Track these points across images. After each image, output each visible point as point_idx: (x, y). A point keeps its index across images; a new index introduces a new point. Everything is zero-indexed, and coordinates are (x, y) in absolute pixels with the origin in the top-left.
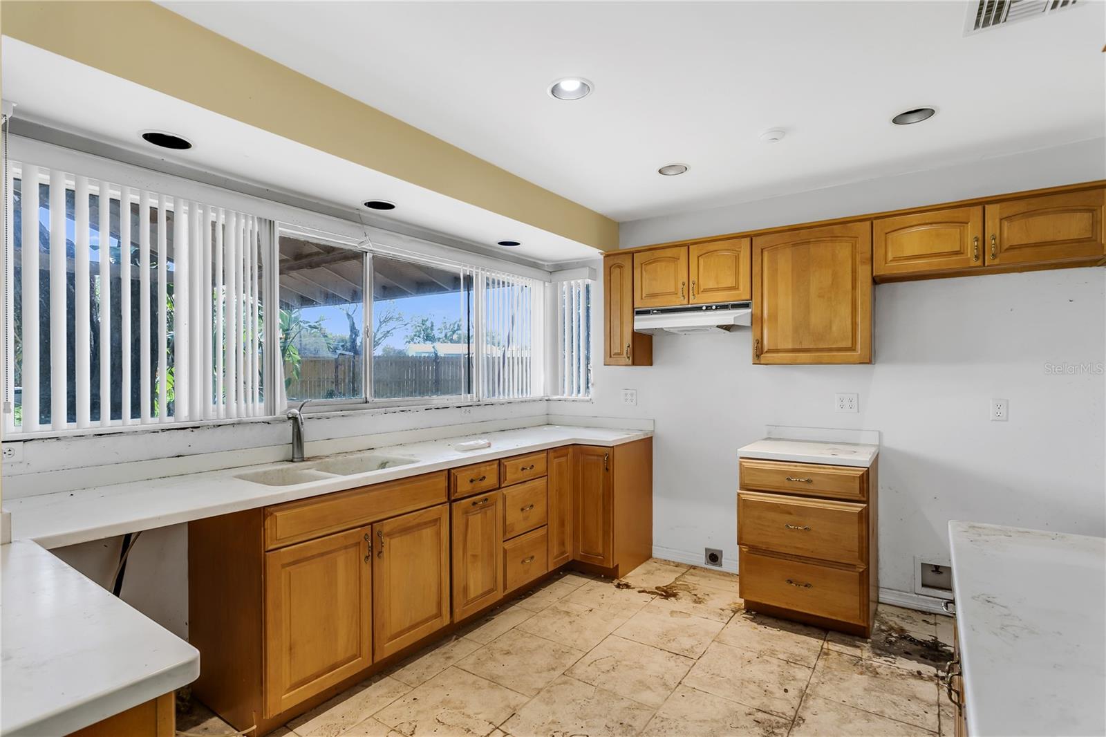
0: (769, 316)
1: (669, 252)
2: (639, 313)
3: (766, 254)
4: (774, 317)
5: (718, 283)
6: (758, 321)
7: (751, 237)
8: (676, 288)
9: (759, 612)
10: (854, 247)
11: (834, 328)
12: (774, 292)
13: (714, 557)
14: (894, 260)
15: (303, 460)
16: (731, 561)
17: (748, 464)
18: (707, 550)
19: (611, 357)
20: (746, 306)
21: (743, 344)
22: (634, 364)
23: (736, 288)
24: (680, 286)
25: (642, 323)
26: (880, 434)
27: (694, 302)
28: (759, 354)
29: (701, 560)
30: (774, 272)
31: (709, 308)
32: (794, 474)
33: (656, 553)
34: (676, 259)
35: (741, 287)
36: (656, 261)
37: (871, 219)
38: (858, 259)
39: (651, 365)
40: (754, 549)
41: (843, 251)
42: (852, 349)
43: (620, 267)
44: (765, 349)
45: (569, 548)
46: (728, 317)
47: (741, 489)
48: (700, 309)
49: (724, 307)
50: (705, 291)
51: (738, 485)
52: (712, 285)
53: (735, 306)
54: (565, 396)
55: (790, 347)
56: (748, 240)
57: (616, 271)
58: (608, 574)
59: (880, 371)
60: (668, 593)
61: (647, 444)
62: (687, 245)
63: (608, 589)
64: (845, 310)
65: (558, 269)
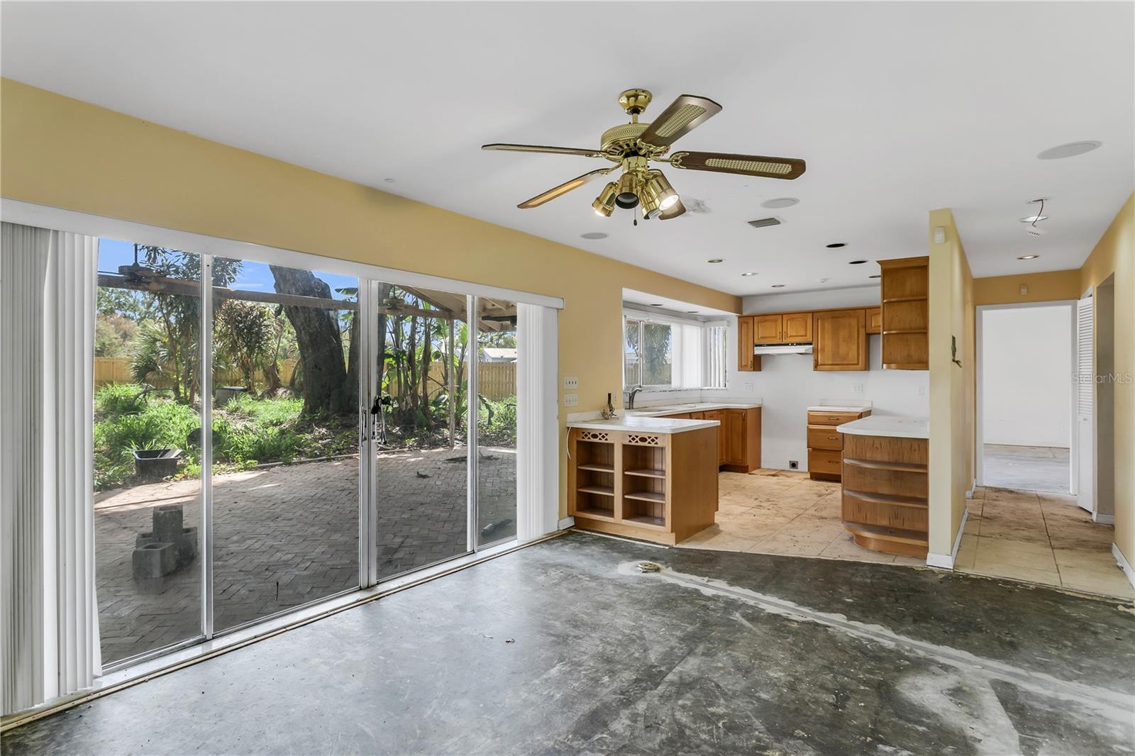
0: (821, 349)
1: (773, 317)
2: (757, 346)
3: (819, 321)
4: (823, 349)
5: (797, 333)
6: (815, 351)
7: (813, 313)
8: (776, 335)
9: (816, 477)
10: (858, 321)
11: (850, 355)
12: (823, 338)
13: (794, 465)
14: (875, 327)
15: (633, 409)
16: (803, 465)
17: (811, 413)
18: (790, 462)
19: (742, 367)
20: (811, 344)
21: (810, 361)
22: (754, 370)
23: (806, 336)
24: (778, 334)
25: (758, 351)
26: (872, 403)
27: (785, 342)
28: (816, 366)
29: (787, 467)
30: (823, 329)
31: (792, 344)
32: (832, 417)
33: (763, 465)
34: (776, 321)
35: (808, 335)
36: (765, 321)
37: (865, 309)
38: (860, 325)
39: (760, 370)
40: (814, 449)
41: (854, 322)
42: (858, 364)
43: (747, 323)
44: (819, 363)
45: (724, 457)
46: (802, 349)
47: (809, 424)
48: (788, 345)
49: (800, 344)
50: (790, 336)
51: (807, 423)
52: (794, 334)
53: (805, 344)
54: (712, 387)
55: (830, 363)
56: (811, 314)
57: (744, 326)
58: (744, 469)
59: (872, 373)
60: (774, 475)
61: (758, 411)
62: (782, 314)
63: (746, 475)
64: (855, 347)
65: (708, 320)
